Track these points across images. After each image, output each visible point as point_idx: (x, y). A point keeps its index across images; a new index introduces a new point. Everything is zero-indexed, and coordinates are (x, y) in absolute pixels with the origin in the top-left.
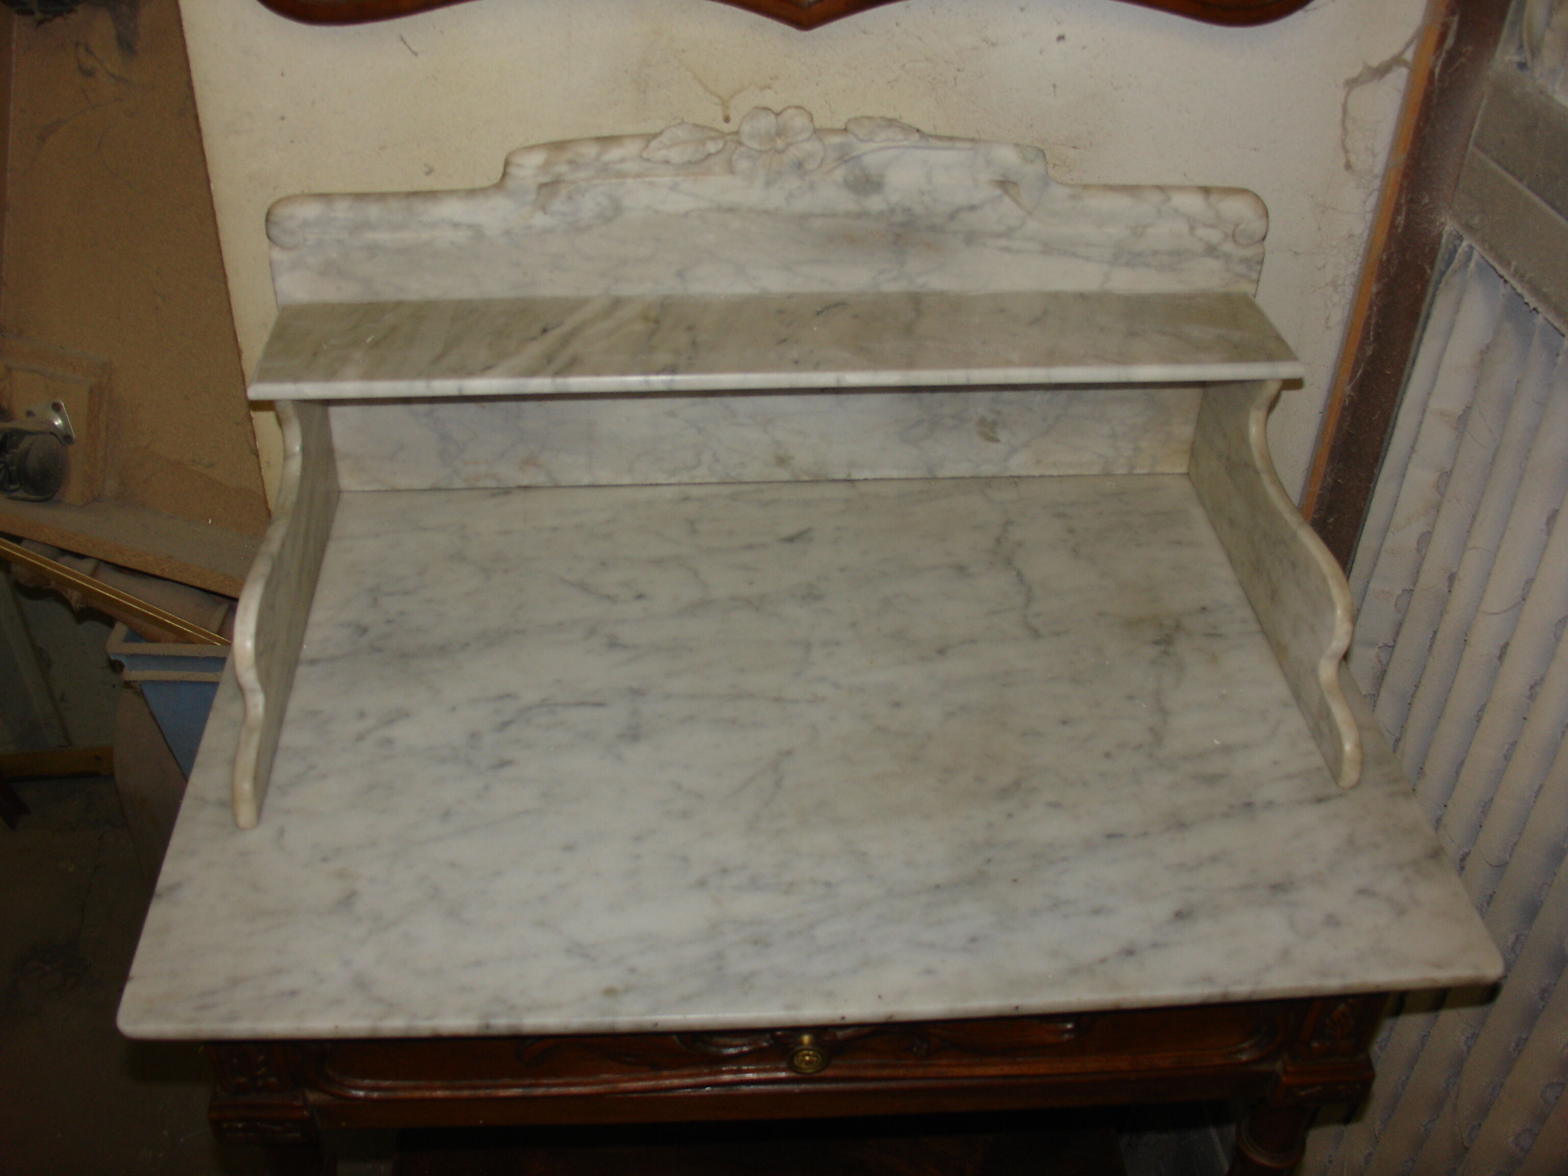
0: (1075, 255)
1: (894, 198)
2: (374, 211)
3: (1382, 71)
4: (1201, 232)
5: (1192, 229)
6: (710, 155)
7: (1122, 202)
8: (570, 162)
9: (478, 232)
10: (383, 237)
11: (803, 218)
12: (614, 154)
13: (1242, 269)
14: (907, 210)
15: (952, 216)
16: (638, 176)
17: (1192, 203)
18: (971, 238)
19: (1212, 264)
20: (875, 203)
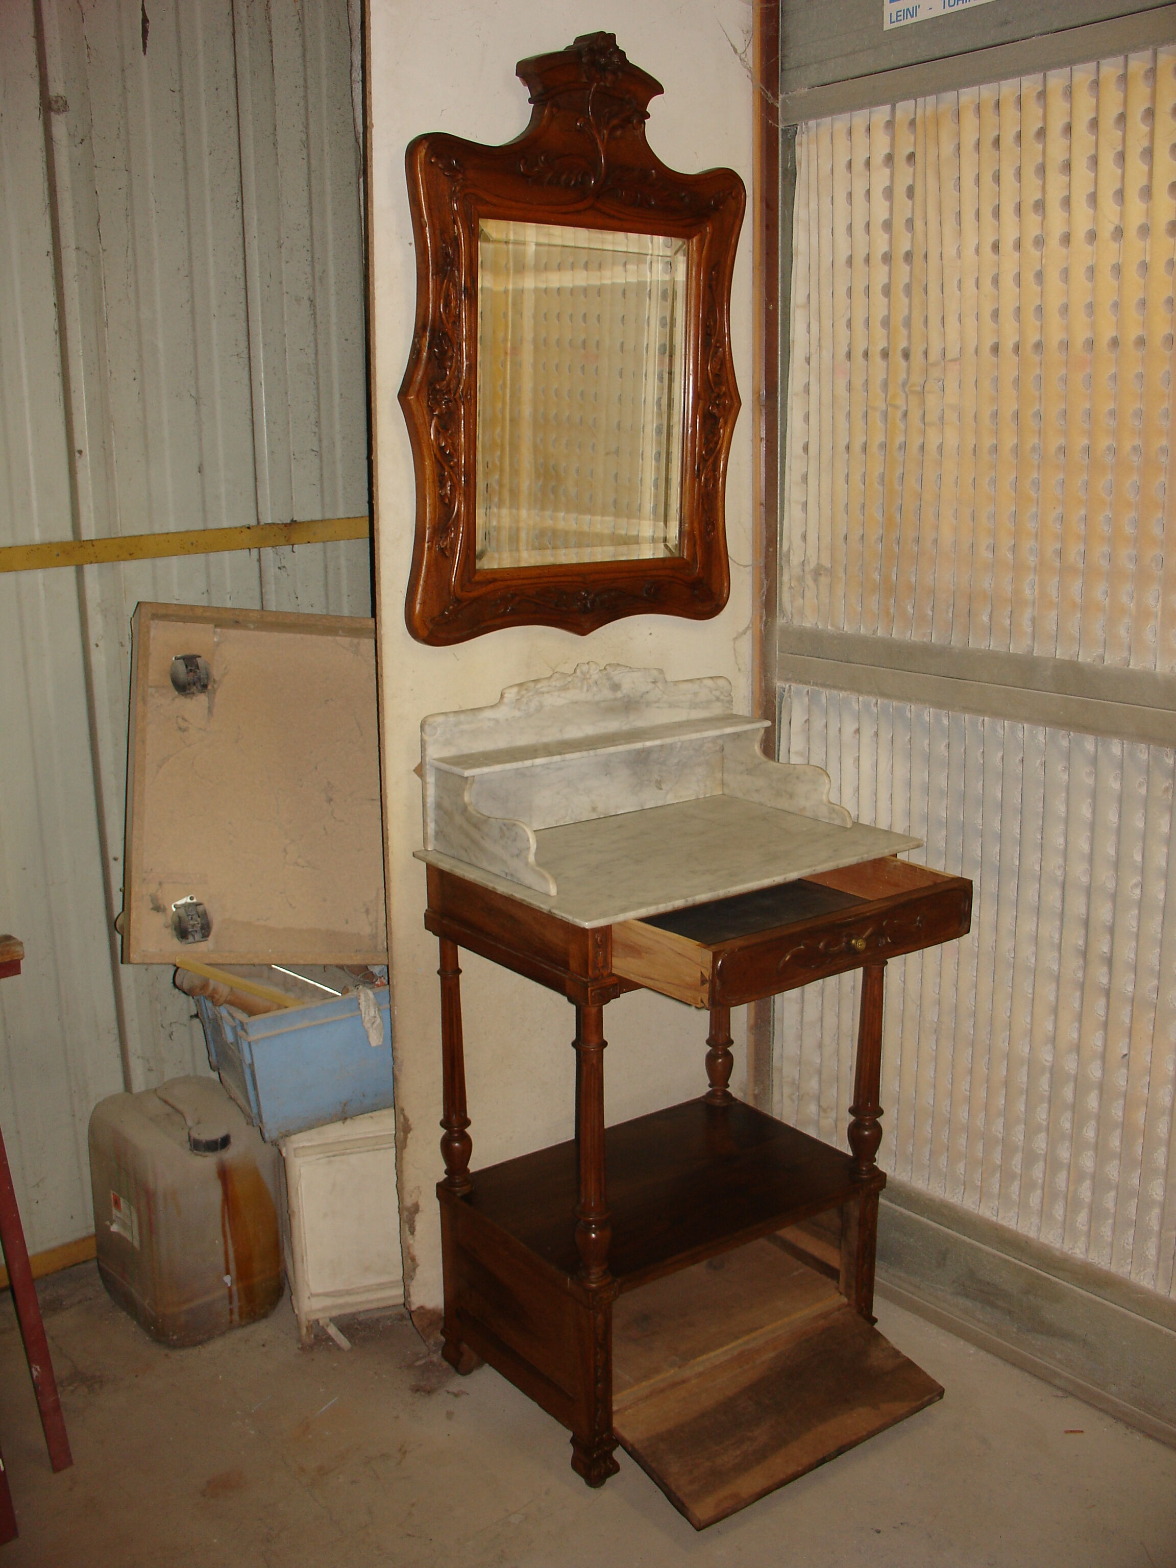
0: (678, 706)
1: (625, 691)
2: (462, 717)
3: (744, 633)
4: (714, 692)
5: (711, 691)
6: (569, 682)
7: (689, 685)
8: (526, 690)
9: (497, 721)
10: (465, 727)
11: (598, 703)
12: (539, 686)
13: (727, 705)
14: (628, 696)
15: (642, 697)
16: (548, 692)
17: (709, 683)
18: (648, 704)
19: (719, 704)
20: (619, 695)
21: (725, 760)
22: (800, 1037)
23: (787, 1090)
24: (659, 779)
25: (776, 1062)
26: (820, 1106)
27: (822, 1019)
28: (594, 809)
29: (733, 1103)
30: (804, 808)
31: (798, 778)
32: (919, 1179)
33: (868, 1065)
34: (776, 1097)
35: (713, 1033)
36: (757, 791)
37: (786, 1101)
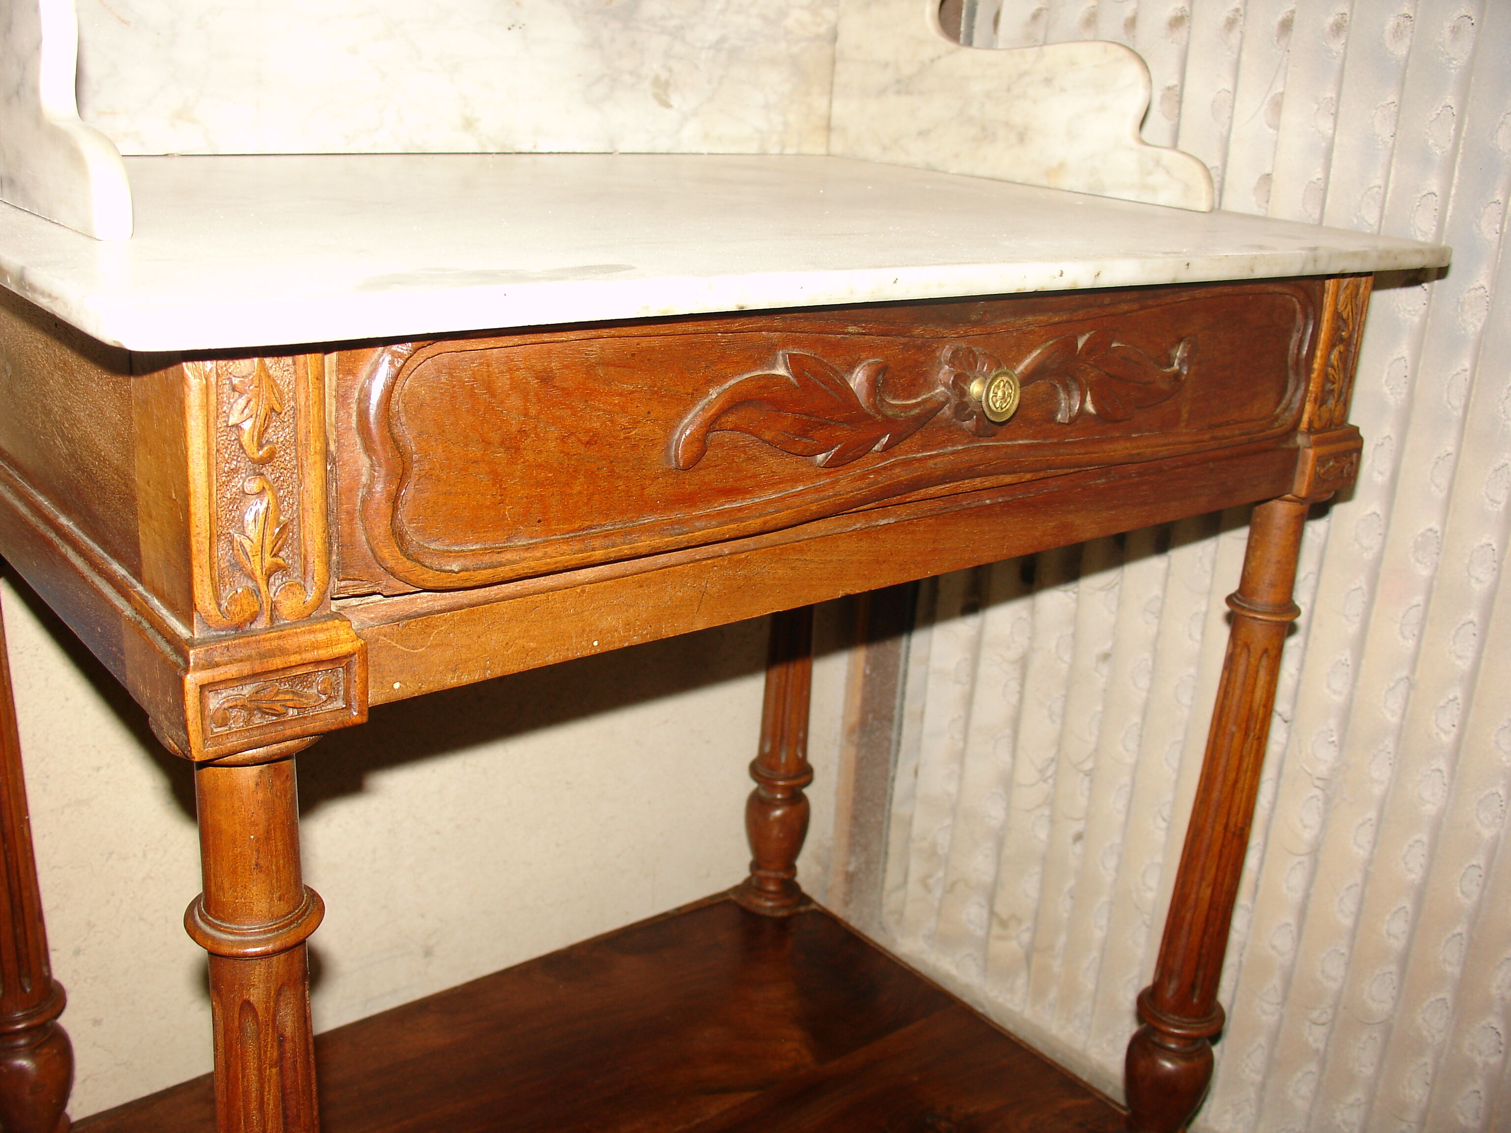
21: (839, 67)
22: (961, 757)
23: (917, 868)
24: (664, 75)
25: (899, 809)
26: (992, 913)
27: (1016, 723)
28: (469, 124)
29: (802, 909)
30: (1062, 166)
31: (1048, 81)
32: (1226, 1112)
33: (1206, 893)
34: (892, 876)
35: (767, 749)
36: (923, 134)
37: (913, 886)
